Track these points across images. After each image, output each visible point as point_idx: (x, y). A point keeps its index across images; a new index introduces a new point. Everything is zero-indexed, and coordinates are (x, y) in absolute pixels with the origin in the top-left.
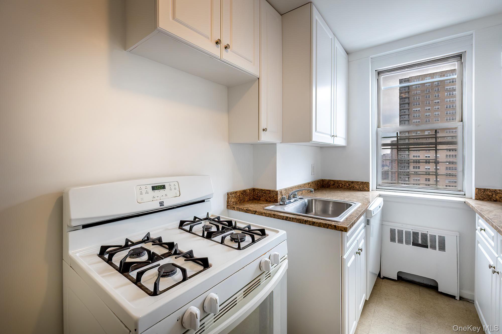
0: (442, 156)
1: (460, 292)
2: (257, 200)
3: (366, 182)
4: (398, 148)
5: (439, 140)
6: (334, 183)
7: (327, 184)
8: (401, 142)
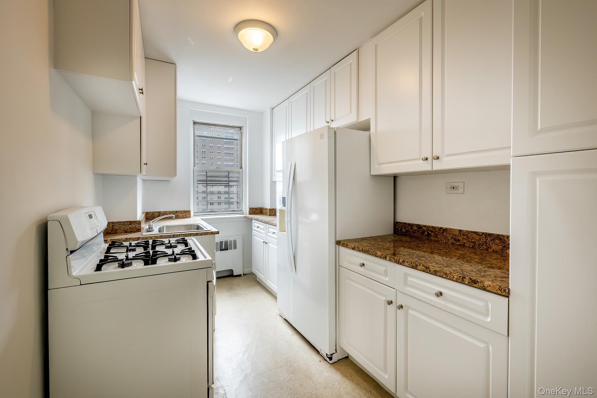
0: (234, 189)
1: (243, 271)
2: (111, 234)
3: (188, 211)
4: (207, 184)
5: (230, 179)
6: (159, 215)
7: (152, 216)
8: (209, 179)
